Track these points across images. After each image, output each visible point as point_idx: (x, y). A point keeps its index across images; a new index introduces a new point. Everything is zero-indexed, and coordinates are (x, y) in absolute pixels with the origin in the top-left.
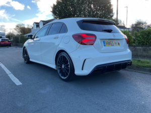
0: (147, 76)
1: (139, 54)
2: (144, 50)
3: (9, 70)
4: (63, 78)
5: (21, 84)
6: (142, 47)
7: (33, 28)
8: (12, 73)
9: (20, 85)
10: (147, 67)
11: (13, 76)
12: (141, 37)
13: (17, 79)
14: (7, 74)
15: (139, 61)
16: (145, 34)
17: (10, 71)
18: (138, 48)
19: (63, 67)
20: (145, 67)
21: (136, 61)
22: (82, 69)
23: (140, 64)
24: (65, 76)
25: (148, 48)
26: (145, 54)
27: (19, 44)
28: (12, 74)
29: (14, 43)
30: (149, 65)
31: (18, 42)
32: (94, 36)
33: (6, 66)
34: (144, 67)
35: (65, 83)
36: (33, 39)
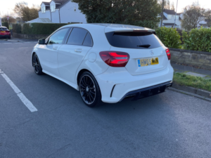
0: (190, 99)
1: (187, 62)
2: (194, 58)
3: (17, 86)
4: (87, 102)
5: (36, 110)
6: (192, 53)
7: (40, 10)
8: (22, 91)
9: (35, 112)
10: (193, 86)
11: (24, 97)
12: (191, 39)
13: (29, 102)
14: (16, 94)
15: (184, 76)
16: (197, 36)
17: (19, 88)
18: (186, 54)
19: (87, 89)
20: (191, 86)
21: (180, 77)
22: (111, 96)
23: (184, 81)
24: (89, 101)
25: (199, 55)
26: (194, 62)
27: (22, 35)
28: (22, 94)
29: (14, 33)
30: (195, 83)
31: (20, 32)
32: (127, 55)
33: (11, 79)
34: (189, 86)
35: (89, 109)
36: (46, 44)
